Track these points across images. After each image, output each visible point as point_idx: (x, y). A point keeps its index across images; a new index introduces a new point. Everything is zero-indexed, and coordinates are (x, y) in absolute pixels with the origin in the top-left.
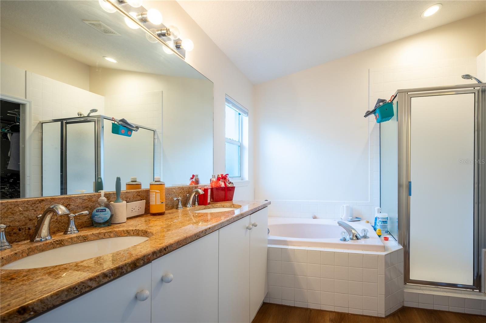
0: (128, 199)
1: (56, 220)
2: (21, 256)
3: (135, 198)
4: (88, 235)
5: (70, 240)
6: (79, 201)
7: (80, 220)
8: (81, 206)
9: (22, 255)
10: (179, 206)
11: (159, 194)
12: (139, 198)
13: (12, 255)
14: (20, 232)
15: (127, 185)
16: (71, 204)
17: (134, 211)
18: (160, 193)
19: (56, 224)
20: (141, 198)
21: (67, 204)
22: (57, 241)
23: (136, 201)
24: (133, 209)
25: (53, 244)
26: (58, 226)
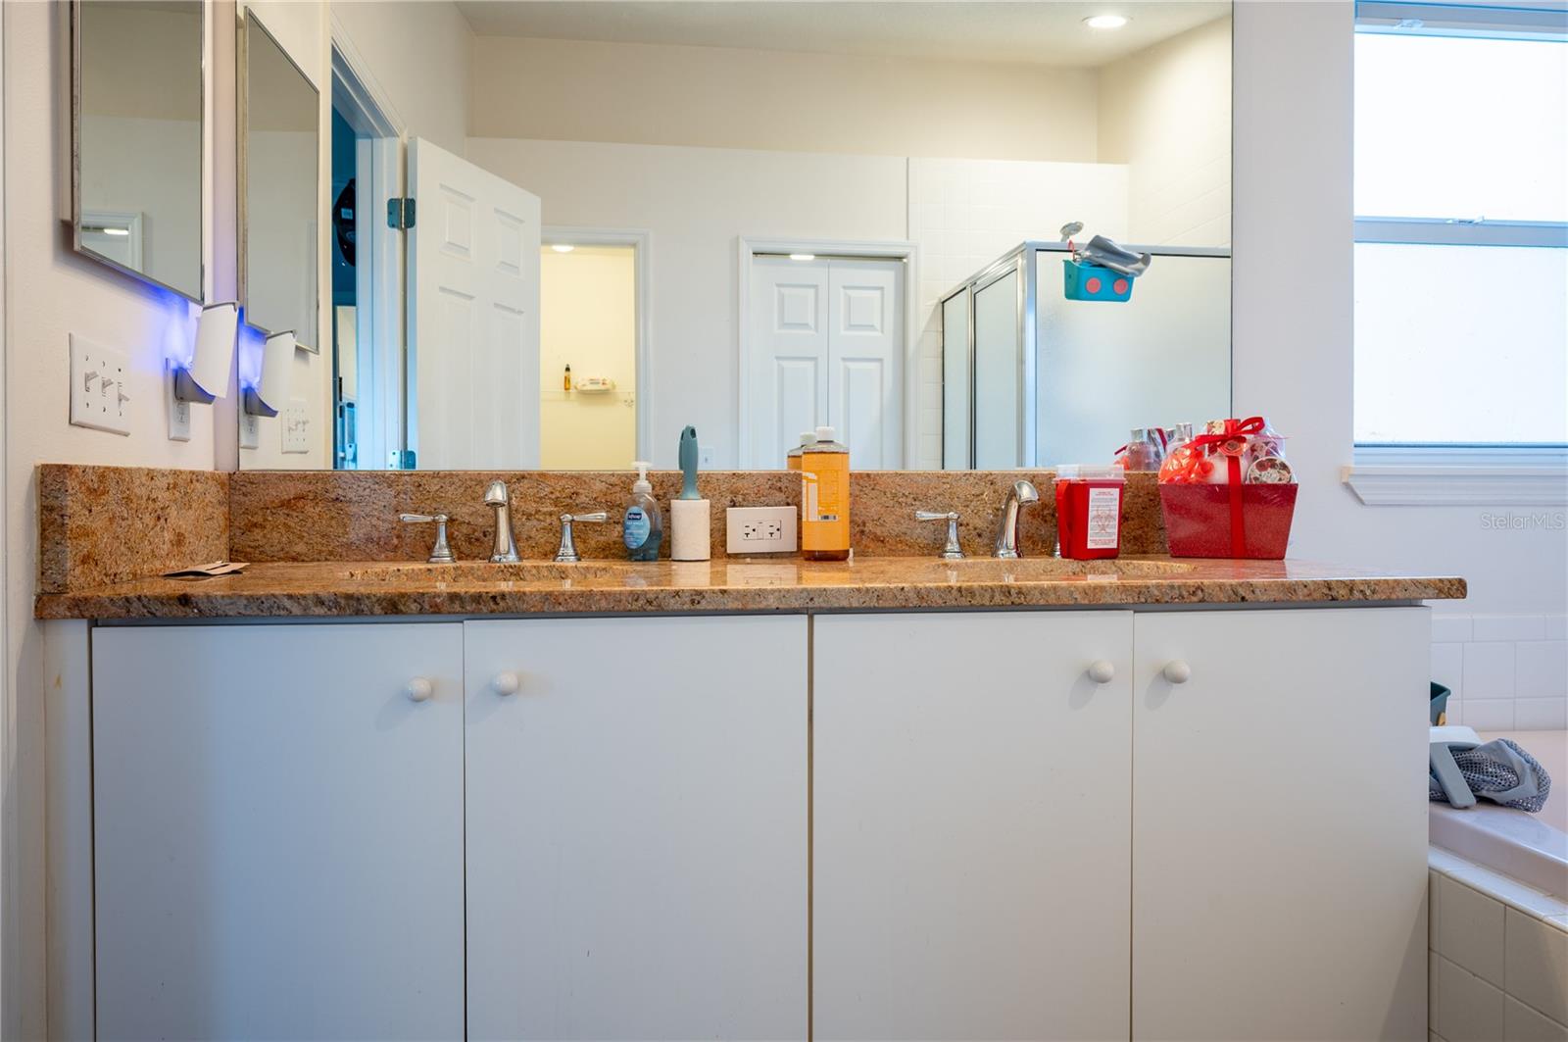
0: (740, 498)
1: (550, 527)
2: (440, 578)
3: (763, 496)
4: (567, 567)
5: (534, 571)
6: (599, 486)
7: (601, 535)
8: (603, 501)
9: (444, 578)
10: (949, 547)
11: (816, 484)
12: (780, 497)
13: (420, 570)
14: (486, 539)
15: (789, 457)
16: (581, 491)
17: (752, 535)
18: (818, 481)
19: (551, 535)
20: (787, 497)
21: (572, 491)
22: (511, 567)
23: (767, 505)
24: (749, 530)
25: (502, 571)
26: (552, 541)
